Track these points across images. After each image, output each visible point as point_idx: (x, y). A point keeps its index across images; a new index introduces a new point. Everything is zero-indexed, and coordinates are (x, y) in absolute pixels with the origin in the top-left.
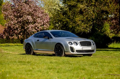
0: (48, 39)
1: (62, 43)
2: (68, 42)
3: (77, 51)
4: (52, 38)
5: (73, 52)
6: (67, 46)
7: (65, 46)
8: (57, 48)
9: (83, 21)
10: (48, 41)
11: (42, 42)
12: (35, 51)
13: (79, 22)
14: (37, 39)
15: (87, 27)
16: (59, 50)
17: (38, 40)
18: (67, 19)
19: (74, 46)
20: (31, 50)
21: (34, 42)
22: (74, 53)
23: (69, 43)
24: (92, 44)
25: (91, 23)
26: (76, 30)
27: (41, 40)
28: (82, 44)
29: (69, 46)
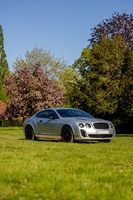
0: (54, 119)
1: (71, 125)
2: (78, 124)
3: (90, 135)
4: (58, 118)
5: (85, 136)
6: (77, 129)
7: (74, 129)
8: (64, 132)
9: (105, 99)
10: (53, 122)
11: (46, 124)
12: (36, 135)
13: (101, 100)
14: (40, 119)
15: (111, 106)
16: (67, 134)
17: (41, 121)
18: (86, 96)
19: (85, 129)
20: (32, 134)
21: (36, 123)
22: (86, 138)
23: (80, 124)
24: (110, 126)
25: (116, 101)
26: (97, 110)
27: (45, 120)
28: (97, 126)
29: (80, 128)
